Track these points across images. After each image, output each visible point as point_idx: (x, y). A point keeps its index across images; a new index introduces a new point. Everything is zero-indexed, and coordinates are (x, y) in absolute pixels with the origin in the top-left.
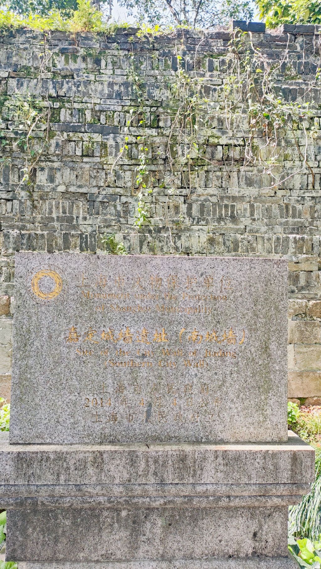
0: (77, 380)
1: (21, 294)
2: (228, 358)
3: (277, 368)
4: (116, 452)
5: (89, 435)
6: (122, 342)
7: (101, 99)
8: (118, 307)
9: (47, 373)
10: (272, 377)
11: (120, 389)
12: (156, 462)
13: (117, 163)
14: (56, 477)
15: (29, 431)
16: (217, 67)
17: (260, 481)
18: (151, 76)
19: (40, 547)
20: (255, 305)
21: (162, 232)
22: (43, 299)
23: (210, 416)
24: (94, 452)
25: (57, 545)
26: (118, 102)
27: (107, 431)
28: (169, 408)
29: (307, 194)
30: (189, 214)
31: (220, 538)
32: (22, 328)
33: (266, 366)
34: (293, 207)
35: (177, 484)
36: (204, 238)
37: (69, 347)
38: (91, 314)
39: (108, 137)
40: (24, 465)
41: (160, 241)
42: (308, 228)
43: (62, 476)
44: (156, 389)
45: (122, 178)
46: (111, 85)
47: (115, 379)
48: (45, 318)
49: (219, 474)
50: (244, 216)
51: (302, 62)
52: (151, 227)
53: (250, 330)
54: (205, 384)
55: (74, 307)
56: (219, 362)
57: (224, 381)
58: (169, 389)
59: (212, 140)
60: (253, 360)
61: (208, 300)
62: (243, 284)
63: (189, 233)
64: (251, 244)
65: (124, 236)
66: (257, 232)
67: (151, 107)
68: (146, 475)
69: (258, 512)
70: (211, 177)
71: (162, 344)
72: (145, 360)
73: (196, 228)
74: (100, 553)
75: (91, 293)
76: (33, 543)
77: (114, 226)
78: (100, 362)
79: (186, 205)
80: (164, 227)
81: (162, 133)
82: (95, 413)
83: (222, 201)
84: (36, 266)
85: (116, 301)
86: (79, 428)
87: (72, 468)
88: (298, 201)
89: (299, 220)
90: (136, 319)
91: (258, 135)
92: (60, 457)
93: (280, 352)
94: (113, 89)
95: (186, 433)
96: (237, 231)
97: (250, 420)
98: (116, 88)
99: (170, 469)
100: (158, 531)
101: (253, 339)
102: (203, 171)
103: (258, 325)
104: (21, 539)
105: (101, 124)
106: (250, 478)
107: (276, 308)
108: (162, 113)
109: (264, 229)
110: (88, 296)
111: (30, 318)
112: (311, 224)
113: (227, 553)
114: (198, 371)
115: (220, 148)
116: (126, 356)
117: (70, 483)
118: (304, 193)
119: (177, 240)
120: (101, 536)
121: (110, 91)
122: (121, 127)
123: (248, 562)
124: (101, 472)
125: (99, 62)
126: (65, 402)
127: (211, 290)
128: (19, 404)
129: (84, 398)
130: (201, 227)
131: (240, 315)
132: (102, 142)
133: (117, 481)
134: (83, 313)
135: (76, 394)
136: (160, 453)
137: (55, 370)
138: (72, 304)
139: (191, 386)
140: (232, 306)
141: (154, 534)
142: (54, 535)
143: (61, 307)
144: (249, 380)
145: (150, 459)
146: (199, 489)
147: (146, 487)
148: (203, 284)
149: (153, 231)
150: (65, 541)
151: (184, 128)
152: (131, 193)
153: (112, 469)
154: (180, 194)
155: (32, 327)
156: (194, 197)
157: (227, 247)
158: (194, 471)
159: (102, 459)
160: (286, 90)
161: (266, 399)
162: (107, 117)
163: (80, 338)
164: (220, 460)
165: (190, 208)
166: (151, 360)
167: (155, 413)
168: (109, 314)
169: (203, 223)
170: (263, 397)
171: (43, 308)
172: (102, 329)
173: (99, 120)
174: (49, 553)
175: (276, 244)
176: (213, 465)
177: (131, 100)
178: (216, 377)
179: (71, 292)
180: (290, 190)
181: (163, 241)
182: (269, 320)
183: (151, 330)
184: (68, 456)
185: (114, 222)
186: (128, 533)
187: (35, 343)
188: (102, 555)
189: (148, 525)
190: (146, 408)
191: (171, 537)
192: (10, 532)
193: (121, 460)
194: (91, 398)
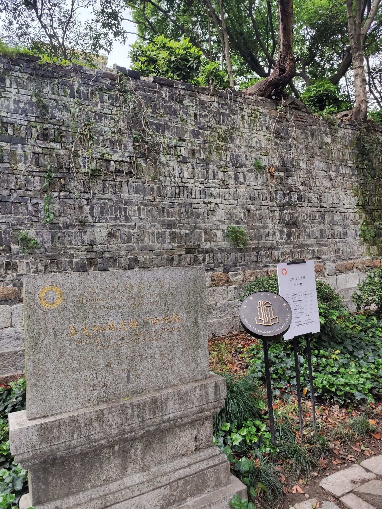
0: (78, 363)
1: (31, 306)
2: (175, 332)
3: (202, 334)
4: (112, 407)
5: (89, 400)
6: (108, 331)
7: (7, 113)
8: (104, 307)
9: (55, 362)
10: (200, 340)
11: (109, 364)
12: (138, 408)
13: (26, 169)
14: (71, 435)
15: (44, 407)
16: (106, 100)
17: (199, 404)
18: (52, 99)
19: (58, 488)
20: (189, 296)
21: (70, 228)
22: (49, 308)
23: (166, 371)
24: (97, 411)
25: (71, 483)
26: (24, 118)
27: (101, 395)
28: (141, 371)
29: (176, 201)
30: (92, 214)
31: (176, 446)
32: (33, 331)
33: (196, 333)
34: (167, 210)
35: (152, 418)
36: (105, 232)
37: (70, 341)
38: (85, 314)
39: (16, 146)
40: (47, 432)
41: (69, 236)
42: (178, 225)
43: (76, 433)
44: (132, 360)
45: (31, 183)
46: (17, 102)
47: (105, 358)
48: (51, 321)
49: (176, 406)
50: (134, 216)
51: (167, 105)
52: (60, 224)
53: (187, 312)
54: (163, 351)
55: (73, 311)
56: (170, 335)
57: (174, 347)
58: (141, 358)
59: (106, 156)
60: (189, 331)
61: (161, 296)
62: (182, 284)
63: (92, 228)
64: (140, 237)
65: (37, 232)
66: (144, 228)
67: (55, 125)
68: (132, 418)
69: (196, 424)
70: (107, 185)
71: (135, 329)
72: (124, 341)
73: (98, 225)
74: (102, 479)
75: (84, 300)
76: (53, 487)
77: (27, 223)
78: (94, 348)
79: (89, 207)
80: (71, 225)
81: (65, 147)
82: (92, 384)
83: (117, 204)
84: (41, 283)
85: (103, 303)
86: (81, 397)
87: (82, 425)
88: (170, 205)
89: (171, 219)
90: (117, 314)
91: (140, 156)
92: (73, 420)
93: (203, 323)
94: (18, 106)
95: (153, 385)
96: (129, 227)
97: (189, 369)
98: (21, 105)
99: (147, 410)
100: (139, 453)
101: (189, 318)
102: (101, 181)
103: (191, 308)
104: (43, 487)
105: (9, 135)
106: (193, 403)
107: (200, 297)
108: (64, 131)
109: (149, 225)
110: (82, 302)
111: (39, 323)
112: (179, 222)
113: (181, 454)
114: (158, 343)
115: (112, 163)
116: (112, 341)
117: (82, 436)
118: (174, 200)
119: (83, 235)
120: (102, 468)
121: (16, 108)
122: (28, 139)
123: (193, 455)
124: (102, 424)
125: (4, 80)
126: (70, 381)
127: (163, 289)
128: (34, 388)
129: (83, 375)
130: (102, 224)
131: (181, 304)
132: (11, 150)
133: (114, 427)
134: (80, 315)
135: (78, 373)
136: (140, 402)
137: (61, 359)
138: (71, 309)
139: (154, 354)
140: (176, 298)
141: (137, 455)
142: (68, 477)
143: (63, 312)
144: (188, 343)
145: (134, 407)
146: (165, 418)
147: (133, 425)
148: (159, 286)
149: (62, 228)
150: (77, 479)
151: (83, 145)
152: (41, 196)
153: (110, 419)
154: (84, 197)
155: (41, 330)
156: (95, 200)
157: (123, 239)
158: (162, 407)
159: (103, 414)
160: (157, 125)
161: (197, 354)
162: (15, 130)
163: (79, 333)
164: (176, 397)
165: (92, 209)
166: (128, 341)
167: (133, 375)
168: (98, 313)
169: (103, 221)
170: (195, 353)
171: (49, 315)
172: (94, 324)
173: (7, 131)
174: (66, 490)
175: (158, 236)
176: (173, 401)
177: (36, 117)
178: (169, 345)
179: (70, 300)
180: (165, 197)
181: (72, 236)
182: (197, 304)
183: (127, 320)
184: (79, 418)
185: (26, 220)
186: (120, 460)
187: (44, 341)
188: (103, 481)
189: (133, 451)
190: (127, 374)
191: (148, 454)
192: (35, 484)
193: (116, 412)
194: (89, 374)
